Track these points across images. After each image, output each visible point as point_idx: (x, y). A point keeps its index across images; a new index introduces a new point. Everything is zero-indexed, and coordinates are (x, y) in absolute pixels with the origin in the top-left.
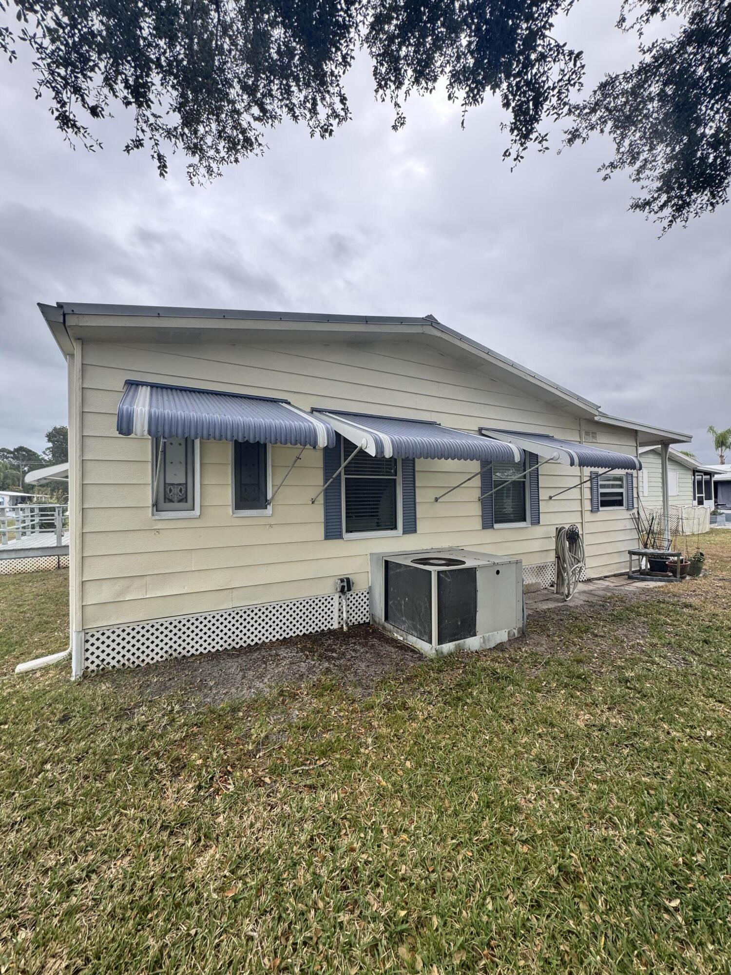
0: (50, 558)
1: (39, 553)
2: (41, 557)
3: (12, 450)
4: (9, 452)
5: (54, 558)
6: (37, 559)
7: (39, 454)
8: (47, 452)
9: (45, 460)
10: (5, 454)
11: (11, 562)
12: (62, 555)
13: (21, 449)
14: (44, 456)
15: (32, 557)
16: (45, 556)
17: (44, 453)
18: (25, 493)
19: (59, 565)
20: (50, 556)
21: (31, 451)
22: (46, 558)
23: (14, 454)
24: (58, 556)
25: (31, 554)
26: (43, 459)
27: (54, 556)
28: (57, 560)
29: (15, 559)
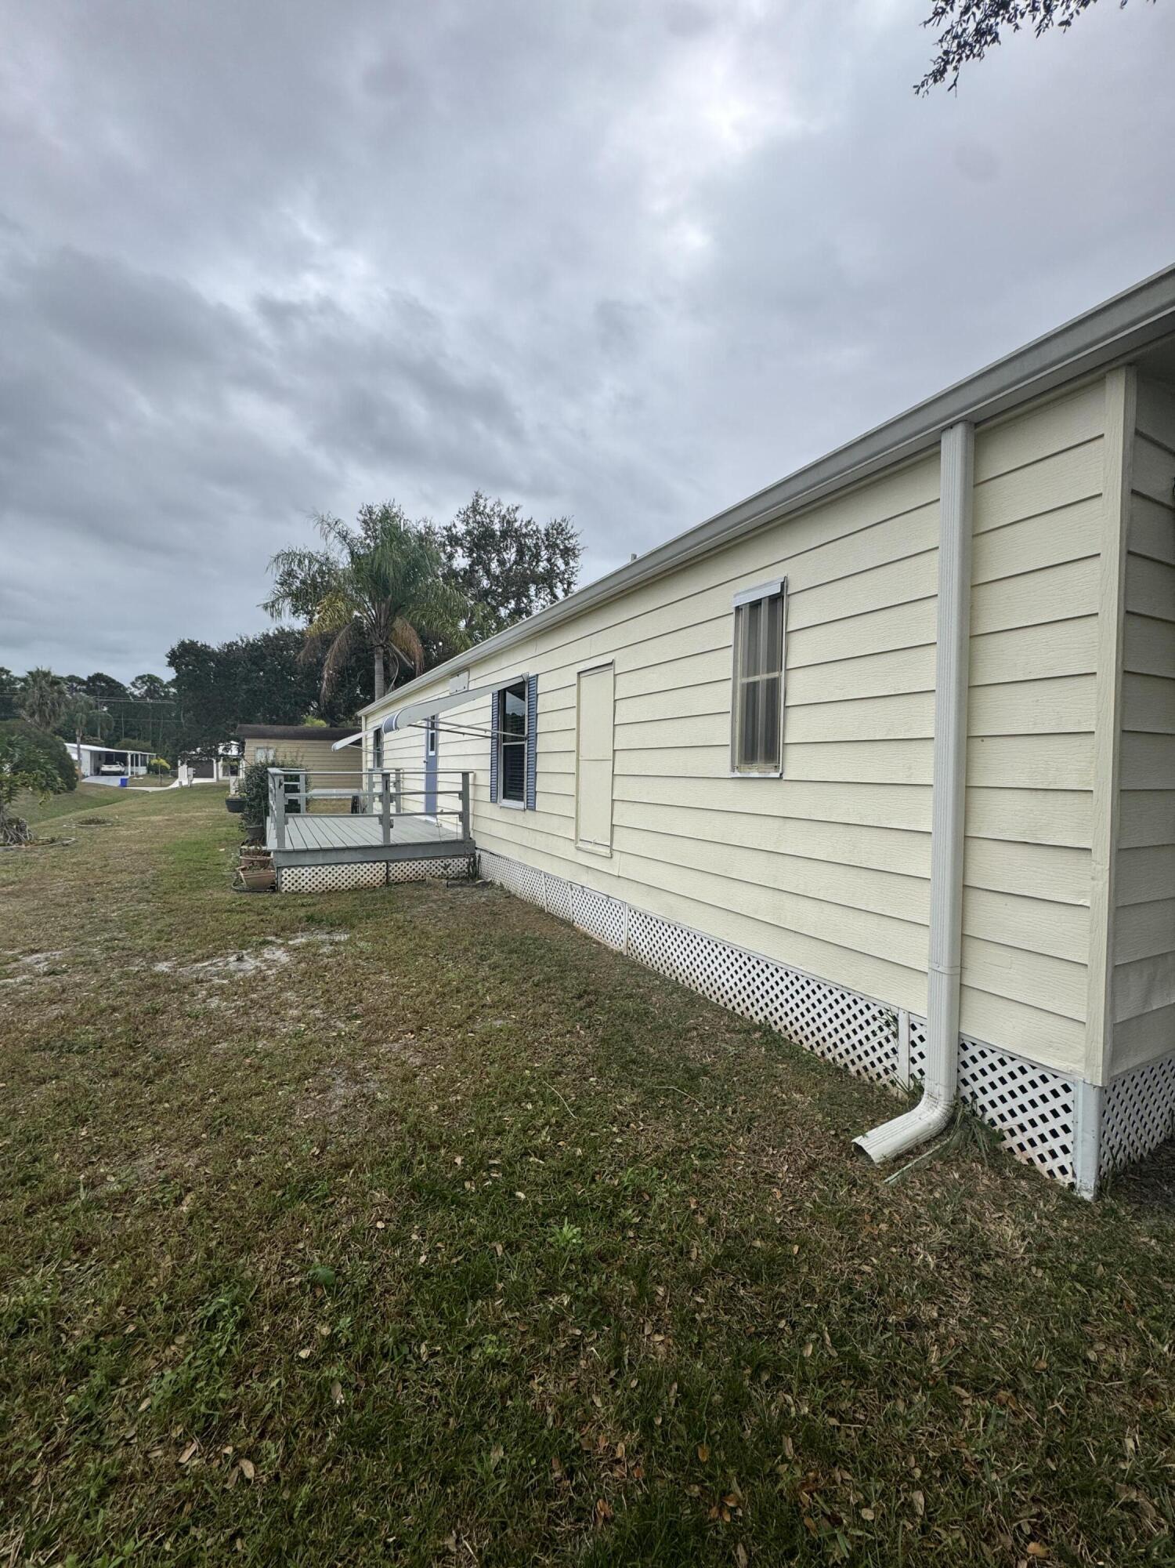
0: (375, 866)
1: (358, 856)
2: (362, 863)
3: (85, 679)
4: (81, 682)
5: (381, 866)
6: (356, 867)
7: (127, 685)
8: (139, 684)
9: (135, 697)
10: (75, 685)
11: (317, 870)
12: (393, 861)
13: (99, 677)
14: (133, 689)
15: (349, 864)
16: (367, 862)
17: (133, 684)
18: (107, 747)
19: (388, 878)
20: (375, 862)
21: (113, 681)
22: (368, 866)
23: (88, 686)
24: (387, 862)
25: (346, 857)
26: (131, 694)
27: (380, 862)
28: (384, 869)
29: (323, 865)
